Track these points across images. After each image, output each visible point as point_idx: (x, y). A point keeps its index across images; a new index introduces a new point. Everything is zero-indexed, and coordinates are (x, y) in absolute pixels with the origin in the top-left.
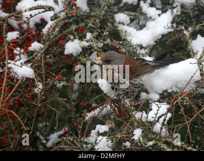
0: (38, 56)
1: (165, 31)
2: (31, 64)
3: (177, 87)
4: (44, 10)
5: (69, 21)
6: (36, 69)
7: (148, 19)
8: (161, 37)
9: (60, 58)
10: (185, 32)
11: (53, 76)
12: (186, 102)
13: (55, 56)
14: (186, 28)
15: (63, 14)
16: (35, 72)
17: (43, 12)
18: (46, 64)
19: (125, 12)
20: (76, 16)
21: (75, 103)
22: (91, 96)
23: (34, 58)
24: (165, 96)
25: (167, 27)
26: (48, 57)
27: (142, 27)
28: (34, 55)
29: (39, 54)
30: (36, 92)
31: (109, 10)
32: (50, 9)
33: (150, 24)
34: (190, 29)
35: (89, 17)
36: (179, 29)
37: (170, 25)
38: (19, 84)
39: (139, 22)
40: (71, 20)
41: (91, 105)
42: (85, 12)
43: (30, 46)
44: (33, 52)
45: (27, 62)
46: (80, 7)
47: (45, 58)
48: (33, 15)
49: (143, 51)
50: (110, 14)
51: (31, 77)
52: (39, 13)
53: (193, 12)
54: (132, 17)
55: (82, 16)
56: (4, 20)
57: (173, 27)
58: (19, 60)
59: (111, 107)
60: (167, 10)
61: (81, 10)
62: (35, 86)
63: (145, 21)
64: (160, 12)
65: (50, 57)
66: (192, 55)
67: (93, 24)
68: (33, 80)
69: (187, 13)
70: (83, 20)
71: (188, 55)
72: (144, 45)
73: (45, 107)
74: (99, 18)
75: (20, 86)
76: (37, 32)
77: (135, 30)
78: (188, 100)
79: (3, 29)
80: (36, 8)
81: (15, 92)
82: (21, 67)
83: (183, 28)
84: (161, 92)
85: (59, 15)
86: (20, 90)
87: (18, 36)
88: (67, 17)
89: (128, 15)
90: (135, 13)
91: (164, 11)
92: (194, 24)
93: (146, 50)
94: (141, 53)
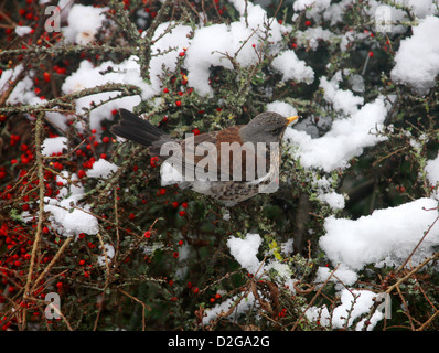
0: (107, 188)
1: (372, 140)
2: (92, 205)
3: (393, 256)
4: (120, 93)
5: (172, 116)
6: (102, 215)
7: (335, 113)
8: (361, 152)
9: (152, 193)
10: (413, 142)
11: (136, 231)
12: (414, 289)
13: (140, 189)
14: (415, 135)
15: (159, 101)
16: (100, 222)
17: (119, 97)
18: (124, 205)
19: (288, 99)
20: (186, 106)
21: (182, 289)
22: (215, 274)
23: (97, 193)
24: (370, 276)
25: (374, 131)
26: (127, 190)
27: (322, 131)
28: (98, 186)
29: (109, 185)
30: (102, 264)
31: (255, 95)
32: (133, 91)
33: (338, 125)
34: (423, 136)
35: (212, 108)
36: (399, 136)
37: (381, 127)
38: (66, 248)
39: (317, 120)
40: (175, 115)
41: (215, 292)
42: (206, 98)
43: (91, 168)
44: (95, 181)
45: (82, 202)
46: (196, 88)
47: (121, 194)
48: (97, 103)
49: (324, 182)
50: (257, 102)
51: (91, 233)
52: (111, 99)
53: (431, 102)
54: (303, 110)
55: (200, 106)
56: (38, 113)
57: (387, 131)
58: (67, 197)
59: (257, 296)
60: (376, 97)
61: (196, 95)
62: (99, 252)
63: (329, 119)
64: (360, 100)
65: (132, 192)
66: (426, 190)
67: (222, 123)
68: (95, 239)
69: (418, 102)
70: (200, 116)
71: (419, 190)
72: (327, 169)
73: (120, 295)
74: (234, 111)
75: (67, 251)
76: (105, 138)
77: (309, 137)
78: (418, 284)
79: (34, 132)
80: (103, 89)
81: (57, 263)
82: (71, 211)
83: (409, 134)
84: (360, 268)
85: (151, 104)
86: (68, 259)
87: (66, 147)
88: (168, 109)
89: (295, 105)
90: (309, 103)
91: (369, 99)
92: (431, 126)
93: (330, 179)
94: (320, 185)
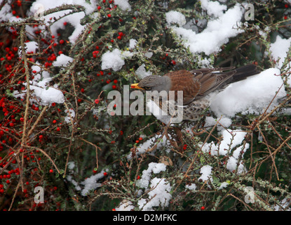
0: (67, 73)
1: (234, 33)
2: (59, 84)
3: (254, 107)
4: (71, 11)
5: (104, 24)
6: (65, 90)
7: (208, 17)
8: (228, 41)
9: (96, 75)
10: (261, 33)
11: (88, 99)
12: (268, 127)
13: (88, 72)
14: (262, 28)
15: (97, 15)
16: (64, 93)
17: (71, 13)
18: (78, 83)
19: (178, 9)
20: (114, 17)
21: (118, 135)
22: (137, 125)
23: (61, 76)
24: (241, 121)
25: (236, 27)
26: (79, 73)
27: (200, 29)
28: (61, 72)
29: (68, 71)
30: (68, 122)
31: (157, 7)
32: (80, 9)
33: (211, 24)
34: (267, 28)
35: (131, 17)
36: (252, 29)
37: (240, 24)
38: (44, 113)
39: (197, 22)
40: (106, 24)
41: (139, 136)
42: (126, 11)
43: (55, 60)
44: (57, 70)
45: (52, 83)
46: (119, 5)
47: (76, 76)
48: (57, 18)
49: (206, 61)
50: (158, 12)
51: (60, 102)
52: (66, 15)
53: (270, 6)
54: (188, 16)
55: (123, 17)
56: (21, 26)
57: (244, 26)
58: (41, 80)
59: (168, 138)
60: (234, 4)
61: (120, 9)
62: (65, 115)
63: (205, 20)
64: (225, 7)
65: (82, 74)
66: (272, 63)
67: (138, 26)
68: (62, 106)
69: (262, 6)
70: (123, 23)
71: (267, 64)
72: (207, 53)
73: (80, 141)
74: (146, 19)
76: (61, 41)
77: (194, 33)
78: (270, 124)
79: (20, 39)
80: (61, 9)
81: (38, 124)
82: (47, 89)
83: (258, 27)
84: (233, 115)
85: (92, 17)
86: (46, 120)
87: (37, 47)
88: (104, 20)
89: (182, 13)
90: (191, 11)
91: (231, 6)
92: (272, 21)
93: (209, 59)
94: (203, 63)
